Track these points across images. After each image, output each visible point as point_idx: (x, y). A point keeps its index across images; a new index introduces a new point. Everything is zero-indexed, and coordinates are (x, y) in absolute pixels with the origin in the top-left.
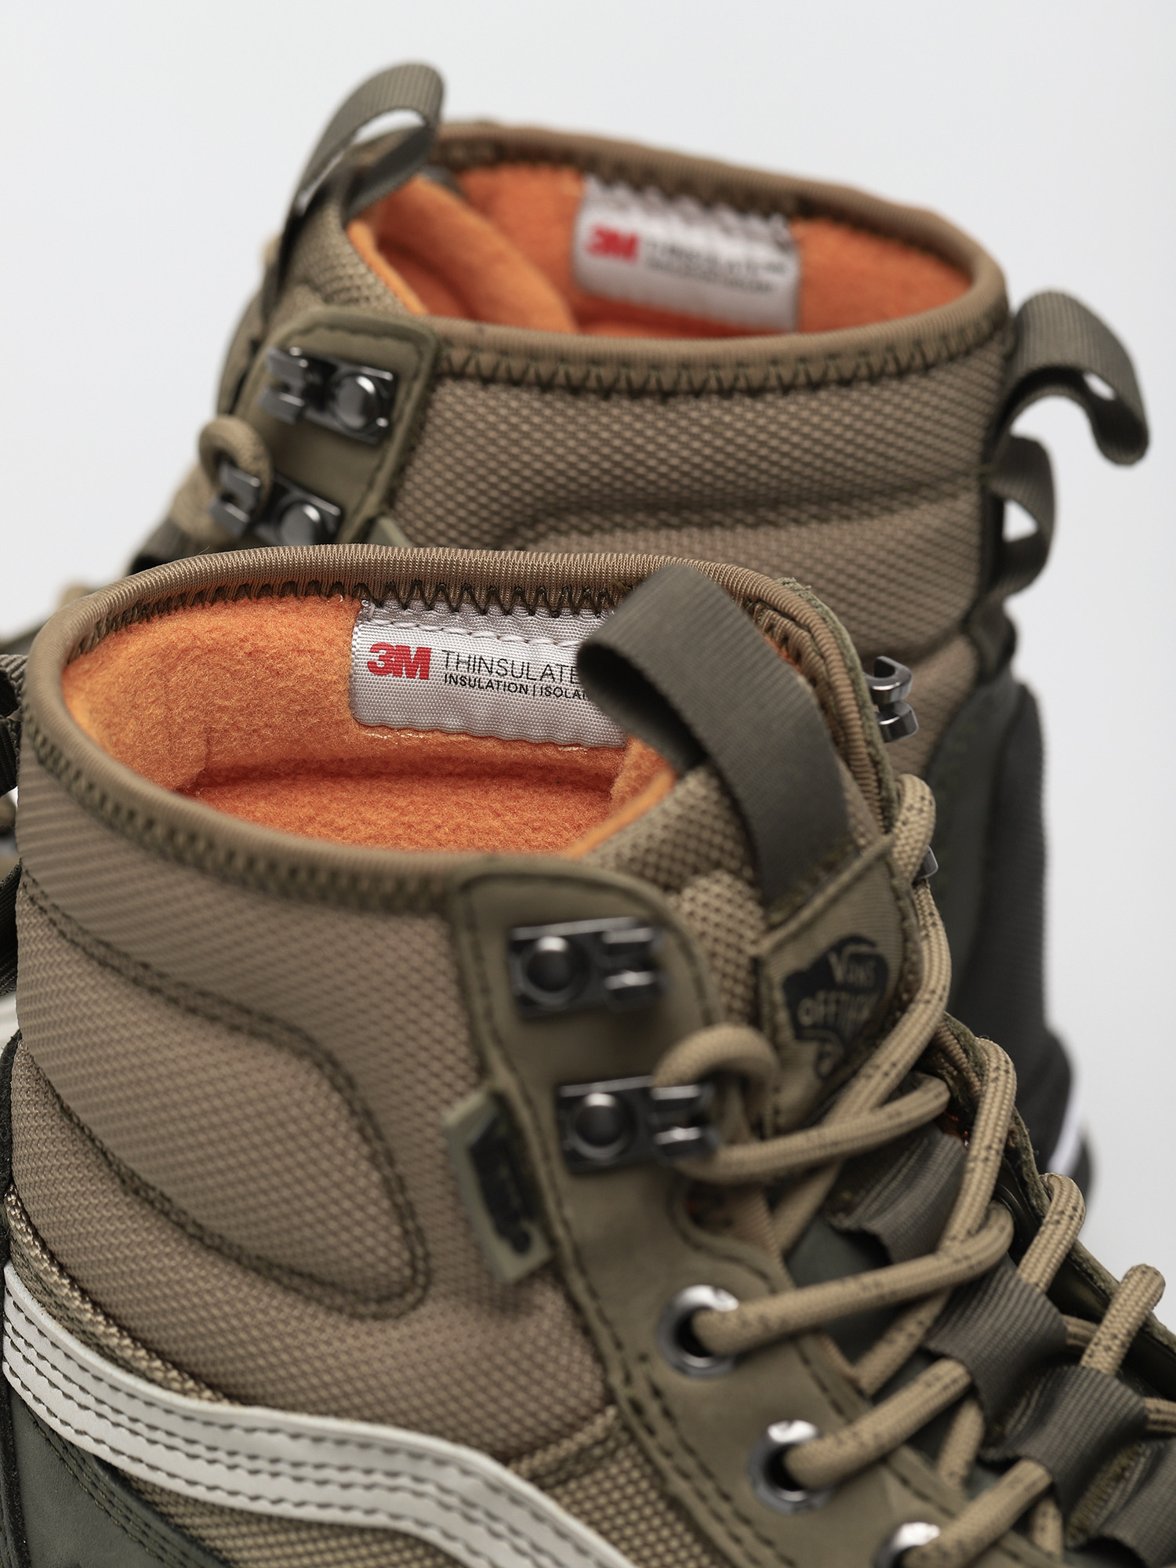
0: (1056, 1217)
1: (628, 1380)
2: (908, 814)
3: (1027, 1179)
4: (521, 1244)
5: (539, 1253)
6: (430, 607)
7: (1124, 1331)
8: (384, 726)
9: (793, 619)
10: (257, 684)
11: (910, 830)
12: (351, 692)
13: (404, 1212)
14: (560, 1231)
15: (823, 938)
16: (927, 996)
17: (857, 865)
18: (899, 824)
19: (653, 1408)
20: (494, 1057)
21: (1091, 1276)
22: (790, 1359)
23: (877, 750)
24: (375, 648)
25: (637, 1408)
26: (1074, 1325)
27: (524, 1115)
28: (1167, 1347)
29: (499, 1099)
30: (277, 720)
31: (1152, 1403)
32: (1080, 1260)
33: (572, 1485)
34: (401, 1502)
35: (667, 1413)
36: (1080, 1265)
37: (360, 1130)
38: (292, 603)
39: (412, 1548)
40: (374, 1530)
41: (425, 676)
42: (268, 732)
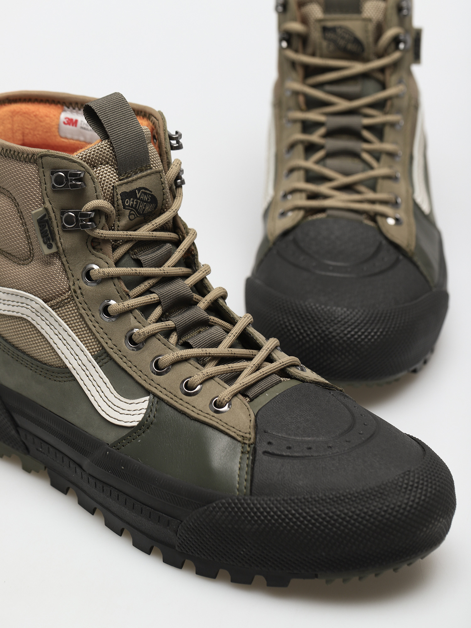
0: (199, 271)
1: (74, 284)
2: (173, 166)
3: (196, 262)
4: (50, 247)
5: (54, 250)
6: (80, 110)
7: (209, 299)
8: (66, 138)
9: (155, 118)
10: (36, 123)
11: (172, 170)
12: (58, 128)
13: (28, 238)
14: (59, 245)
15: (135, 186)
16: (170, 210)
17: (149, 171)
18: (170, 168)
19: (79, 292)
20: (46, 199)
21: (207, 287)
22: (111, 284)
23: (167, 150)
24: (66, 118)
25: (75, 292)
26: (196, 296)
27: (52, 215)
28: (222, 306)
29: (46, 209)
30: (40, 133)
31: (212, 317)
32: (205, 283)
33: (60, 309)
34: (24, 310)
35: (82, 294)
36: (205, 284)
37: (20, 217)
38: (48, 105)
39: (26, 323)
41: (76, 126)
42: (38, 136)
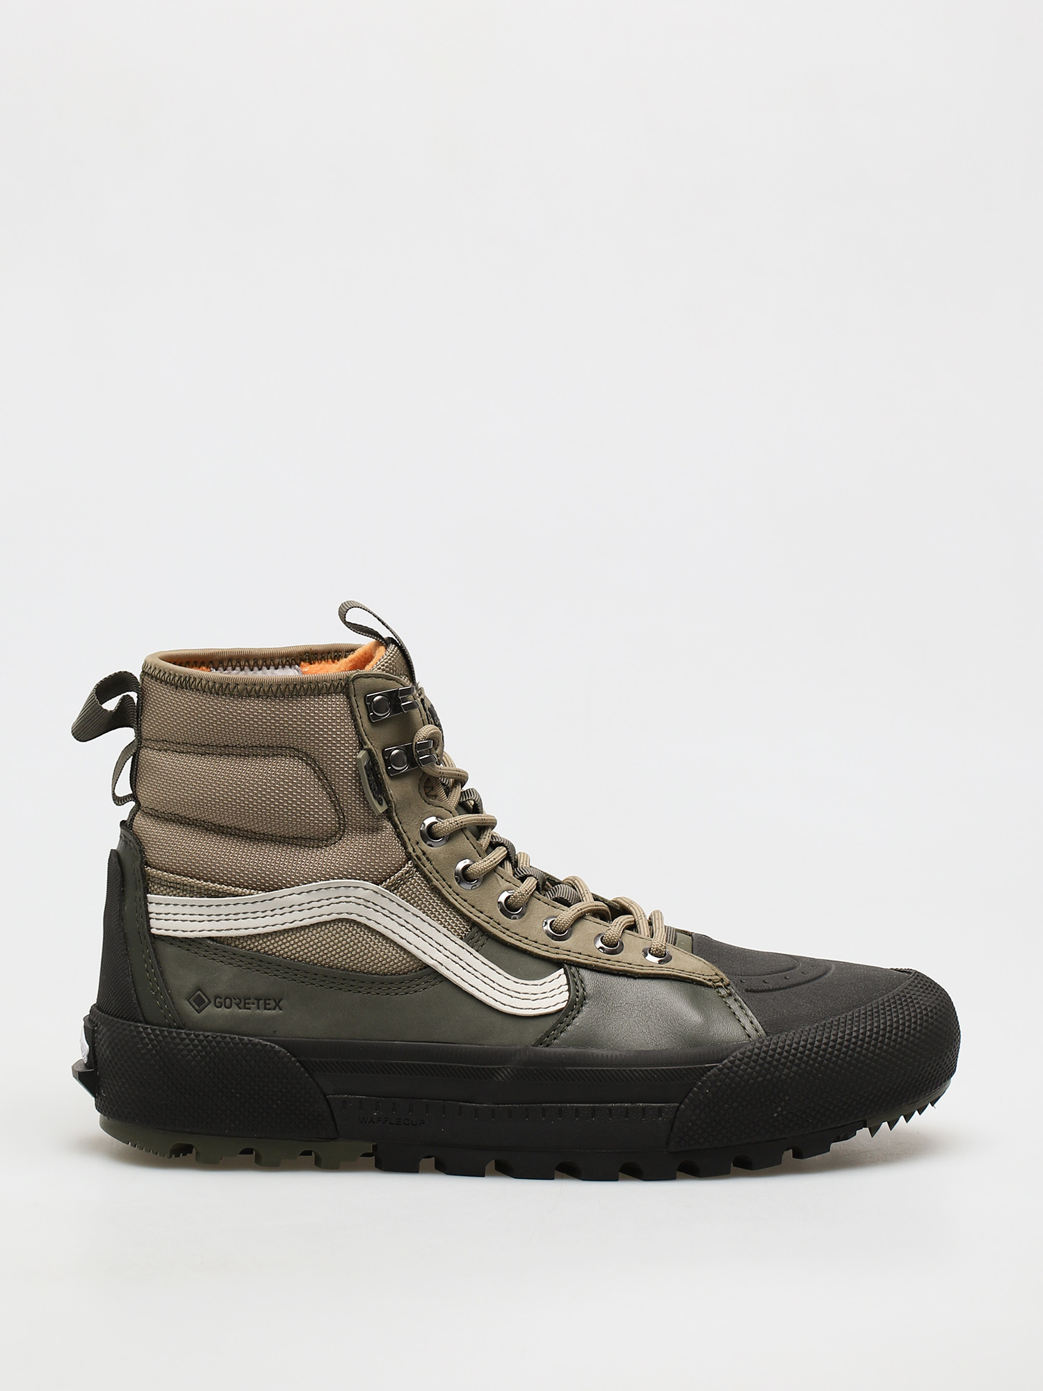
1: (414, 850)
4: (380, 801)
5: (385, 806)
14: (391, 797)
19: (424, 858)
20: (366, 738)
22: (462, 837)
25: (419, 859)
27: (377, 757)
29: (369, 752)
33: (400, 888)
35: (428, 859)
40: (334, 921)
